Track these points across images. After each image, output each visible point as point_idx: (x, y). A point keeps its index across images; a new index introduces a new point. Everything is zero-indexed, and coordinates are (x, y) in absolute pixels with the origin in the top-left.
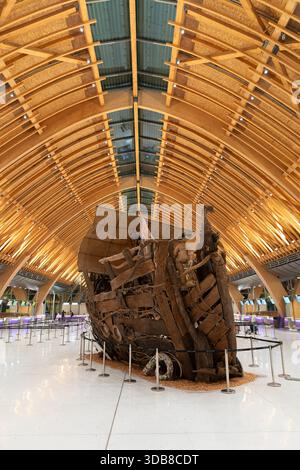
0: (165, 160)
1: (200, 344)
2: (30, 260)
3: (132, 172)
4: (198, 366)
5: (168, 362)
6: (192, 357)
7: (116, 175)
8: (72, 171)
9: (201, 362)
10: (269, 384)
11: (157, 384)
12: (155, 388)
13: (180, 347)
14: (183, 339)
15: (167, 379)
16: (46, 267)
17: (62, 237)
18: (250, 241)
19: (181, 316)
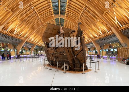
0: (68, 9)
1: (76, 62)
2: (28, 39)
3: (58, 13)
4: (76, 67)
5: (68, 66)
6: (74, 65)
7: (53, 14)
8: (40, 12)
9: (77, 66)
10: (95, 72)
11: (65, 72)
12: (64, 73)
13: (71, 62)
14: (72, 60)
15: (67, 71)
16: (33, 41)
17: (37, 33)
18: (92, 34)
19: (71, 54)
